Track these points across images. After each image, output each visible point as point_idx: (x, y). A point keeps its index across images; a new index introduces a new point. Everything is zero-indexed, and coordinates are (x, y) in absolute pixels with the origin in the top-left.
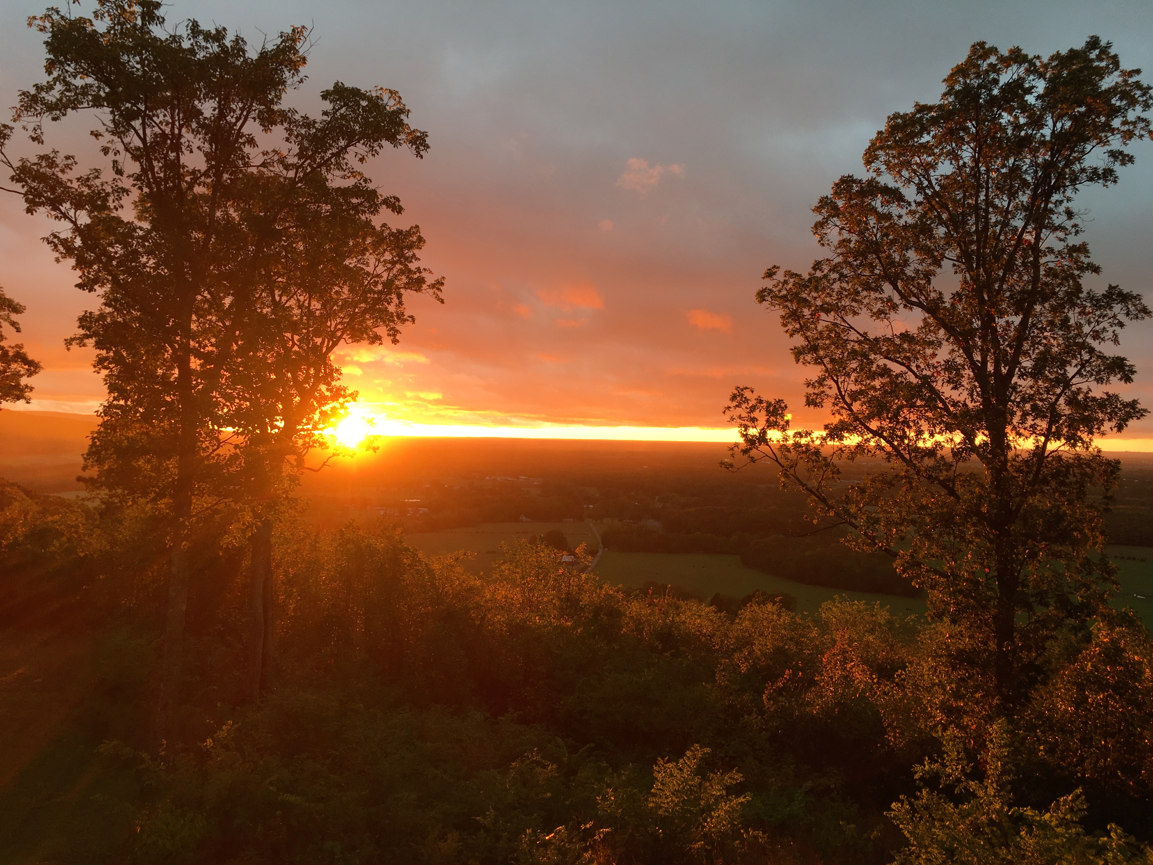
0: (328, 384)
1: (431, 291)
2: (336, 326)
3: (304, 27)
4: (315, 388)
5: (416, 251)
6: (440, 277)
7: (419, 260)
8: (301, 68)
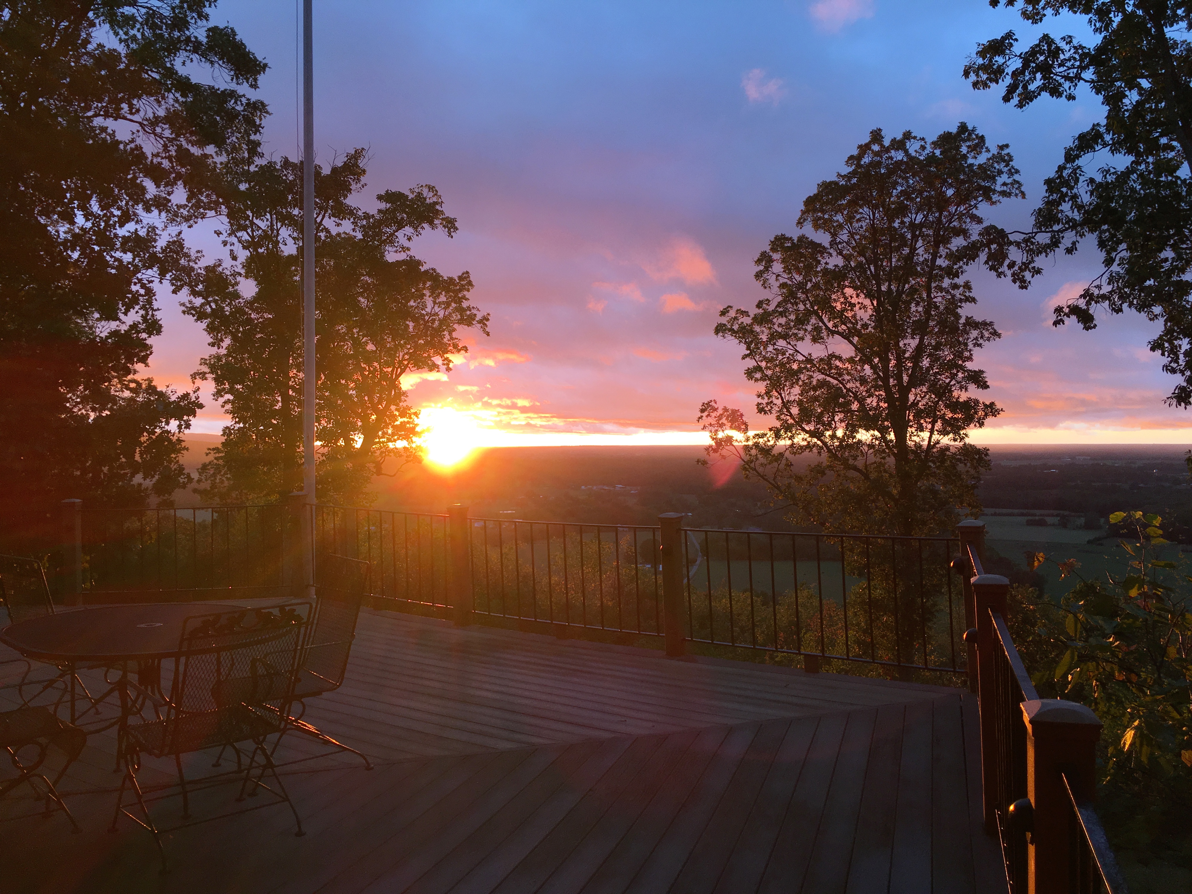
0: (397, 405)
1: (479, 325)
2: (403, 356)
3: (363, 149)
4: (387, 407)
5: (465, 293)
6: (485, 314)
7: (469, 300)
8: (362, 178)
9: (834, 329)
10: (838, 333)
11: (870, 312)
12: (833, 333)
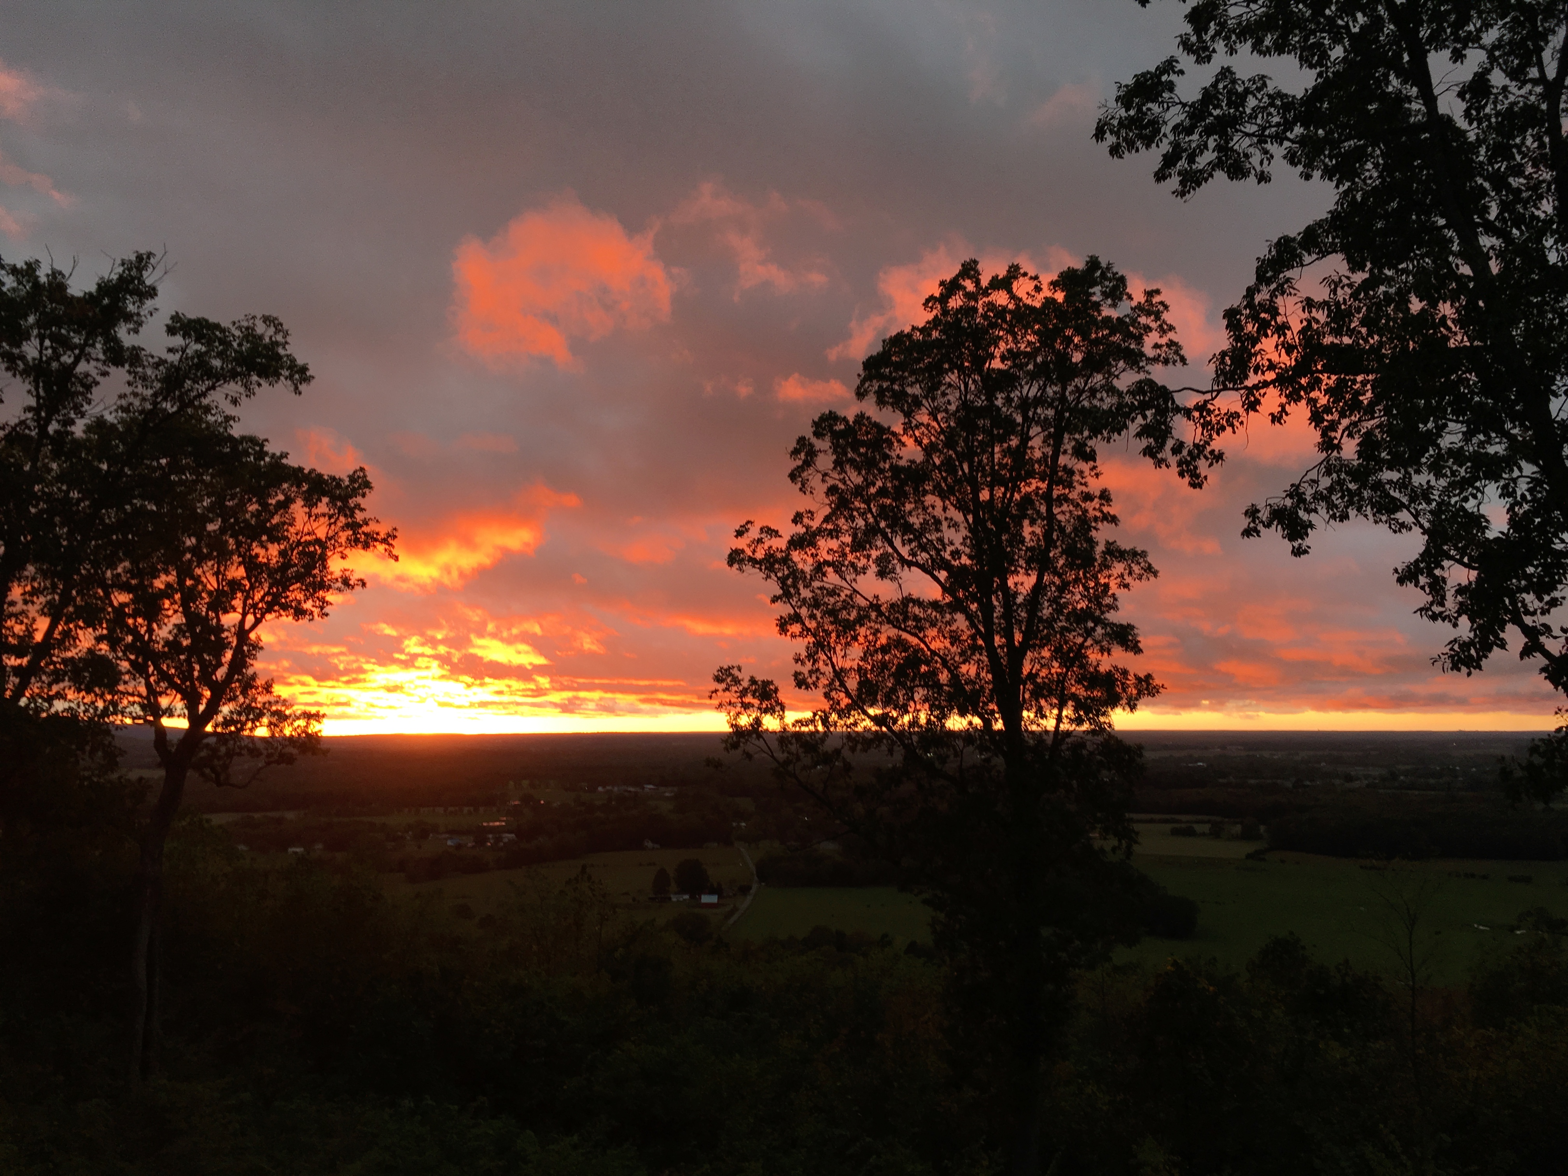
1: (382, 547)
3: (150, 253)
5: (359, 499)
6: (390, 529)
7: (365, 510)
8: (148, 300)
9: (910, 558)
10: (917, 565)
11: (964, 532)
12: (910, 564)
